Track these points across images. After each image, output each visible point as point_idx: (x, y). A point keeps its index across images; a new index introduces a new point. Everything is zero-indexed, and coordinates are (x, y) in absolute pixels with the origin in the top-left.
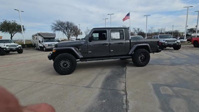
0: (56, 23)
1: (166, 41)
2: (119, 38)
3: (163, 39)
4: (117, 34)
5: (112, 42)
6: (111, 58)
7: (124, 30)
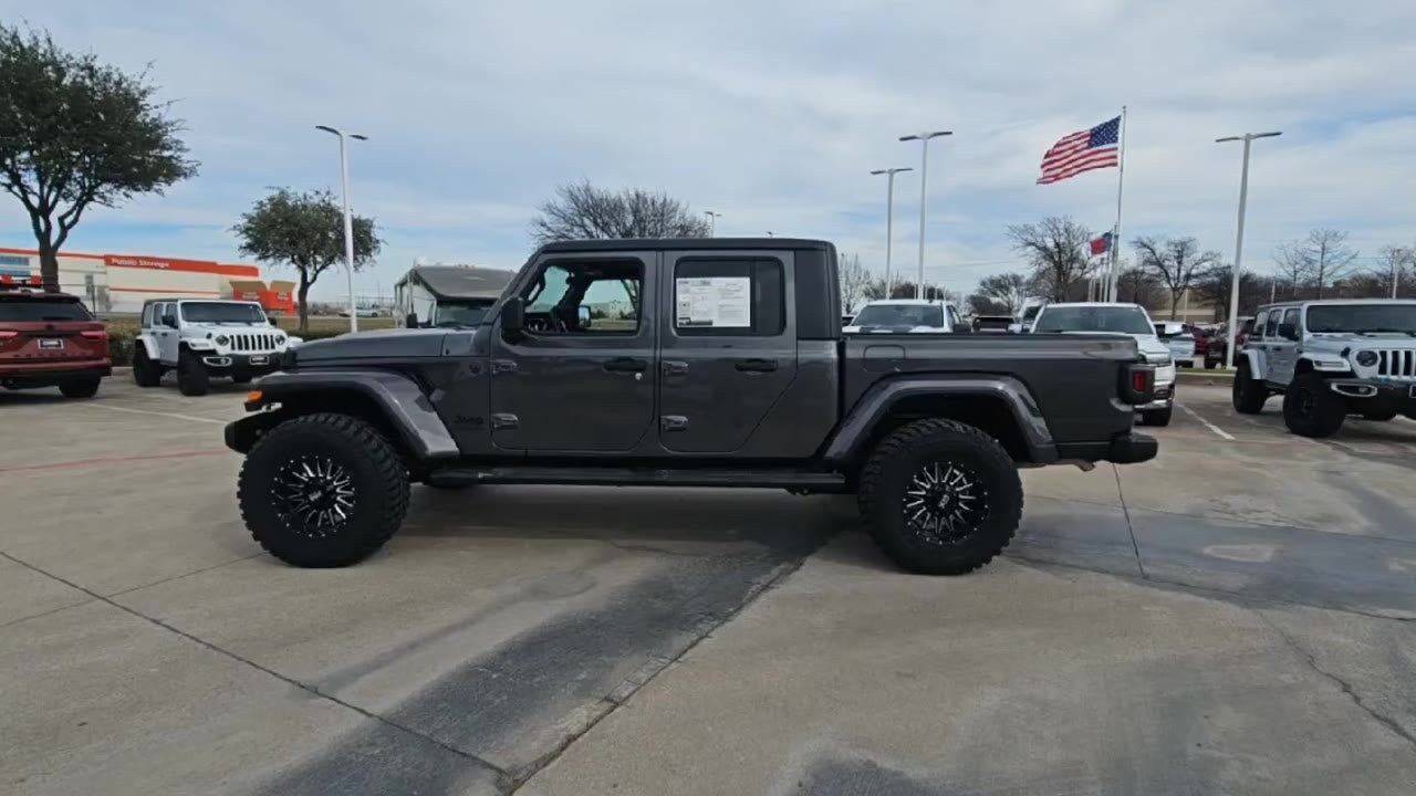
0: (562, 203)
1: (1366, 358)
2: (744, 321)
3: (1339, 341)
4: (725, 293)
5: (681, 355)
6: (665, 474)
7: (787, 258)
